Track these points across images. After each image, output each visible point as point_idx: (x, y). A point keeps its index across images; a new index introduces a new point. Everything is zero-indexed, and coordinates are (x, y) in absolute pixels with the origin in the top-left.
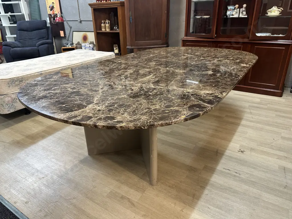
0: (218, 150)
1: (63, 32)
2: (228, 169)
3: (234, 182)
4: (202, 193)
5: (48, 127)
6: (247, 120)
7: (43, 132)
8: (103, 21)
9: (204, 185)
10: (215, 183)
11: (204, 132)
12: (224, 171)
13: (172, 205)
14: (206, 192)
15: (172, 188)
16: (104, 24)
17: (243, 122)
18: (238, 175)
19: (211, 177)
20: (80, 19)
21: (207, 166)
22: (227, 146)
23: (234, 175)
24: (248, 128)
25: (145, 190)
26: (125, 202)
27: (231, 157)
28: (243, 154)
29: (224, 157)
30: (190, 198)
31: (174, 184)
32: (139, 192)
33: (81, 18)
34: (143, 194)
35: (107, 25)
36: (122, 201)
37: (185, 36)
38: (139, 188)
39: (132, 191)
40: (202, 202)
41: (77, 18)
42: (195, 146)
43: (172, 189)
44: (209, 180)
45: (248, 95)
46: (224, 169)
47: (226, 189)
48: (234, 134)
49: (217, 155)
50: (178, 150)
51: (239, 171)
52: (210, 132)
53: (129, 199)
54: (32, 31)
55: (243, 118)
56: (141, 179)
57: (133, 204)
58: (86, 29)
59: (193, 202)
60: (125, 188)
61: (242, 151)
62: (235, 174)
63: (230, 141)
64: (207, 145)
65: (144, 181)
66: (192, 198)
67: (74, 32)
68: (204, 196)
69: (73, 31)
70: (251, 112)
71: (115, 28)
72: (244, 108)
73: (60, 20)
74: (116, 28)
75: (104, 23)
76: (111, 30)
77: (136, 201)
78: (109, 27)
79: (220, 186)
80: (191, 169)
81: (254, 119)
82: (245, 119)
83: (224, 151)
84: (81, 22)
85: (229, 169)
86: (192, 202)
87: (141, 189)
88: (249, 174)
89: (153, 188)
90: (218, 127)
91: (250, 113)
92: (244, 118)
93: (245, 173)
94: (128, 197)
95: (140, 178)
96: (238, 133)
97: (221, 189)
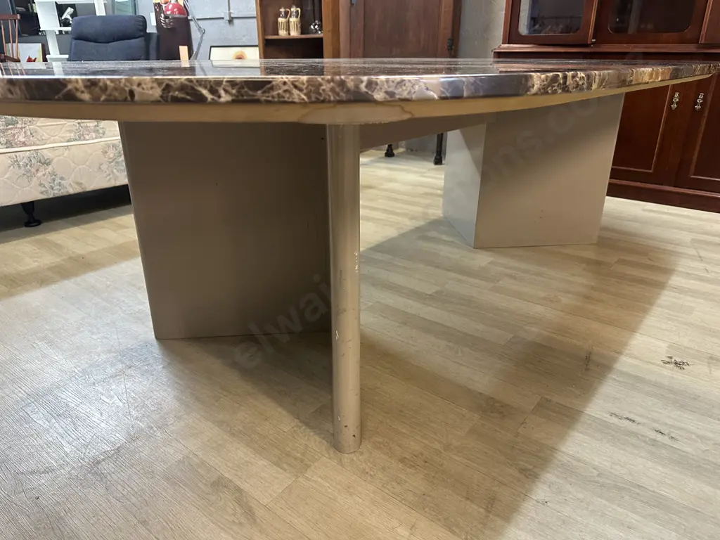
0: (590, 353)
1: (186, 48)
2: (627, 419)
3: (650, 464)
4: (525, 496)
5: (70, 258)
6: (688, 275)
7: (50, 269)
8: (282, 10)
9: (535, 467)
10: (575, 463)
11: (545, 299)
12: (611, 422)
13: (399, 530)
14: (541, 492)
15: (411, 467)
16: (286, 16)
17: (675, 280)
18: (665, 440)
19: (562, 437)
20: (230, 14)
21: (550, 401)
22: (625, 344)
23: (650, 439)
24: (693, 296)
25: (308, 466)
26: (221, 503)
27: (638, 379)
28: (682, 371)
29: (612, 376)
30: (476, 510)
31: (422, 454)
32: (285, 470)
33: (231, 11)
34: (298, 477)
35: (293, 20)
36: (213, 498)
37: (503, 43)
38: (288, 455)
39: (260, 464)
40: (520, 533)
41: (223, 12)
42: (511, 336)
43: (408, 470)
44: (554, 449)
45: (686, 213)
46: (612, 414)
47: (621, 489)
48: (645, 311)
49: (587, 369)
50: (450, 344)
51: (672, 426)
52: (566, 300)
53: (239, 490)
54: (108, 43)
55: (674, 270)
56: (307, 424)
57: (250, 513)
58: (244, 39)
59: (485, 525)
60: (240, 451)
61: (676, 363)
62: (653, 435)
63: (633, 330)
64: (554, 336)
65: (312, 434)
66: (481, 510)
67: (213, 49)
68: (528, 507)
69: (211, 47)
70: (700, 257)
71: (312, 27)
72: (678, 245)
73: (175, 10)
74: (316, 27)
75: (286, 13)
76: (302, 33)
77: (265, 501)
78: (299, 26)
79: (596, 473)
80: (492, 408)
81: (713, 274)
82: (681, 272)
83: (614, 360)
84: (231, 21)
85: (631, 416)
86: (480, 526)
87: (296, 459)
88: (709, 440)
89: (340, 462)
90: (592, 288)
91: (698, 259)
92: (680, 269)
93: (693, 437)
94: (238, 483)
95: (301, 422)
96: (660, 309)
97: (603, 486)
